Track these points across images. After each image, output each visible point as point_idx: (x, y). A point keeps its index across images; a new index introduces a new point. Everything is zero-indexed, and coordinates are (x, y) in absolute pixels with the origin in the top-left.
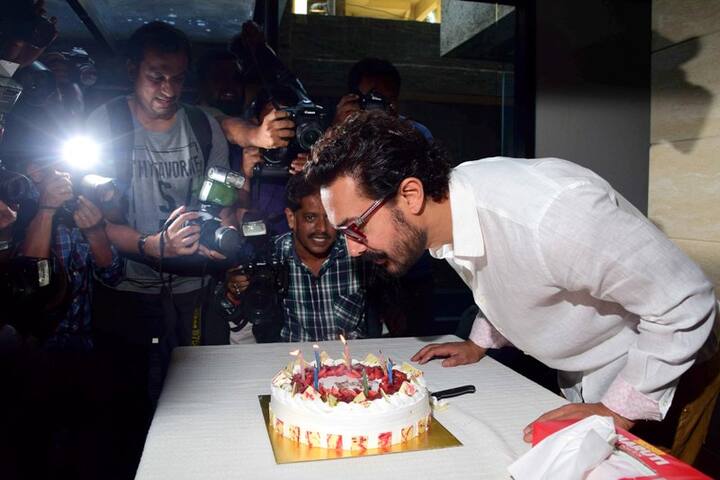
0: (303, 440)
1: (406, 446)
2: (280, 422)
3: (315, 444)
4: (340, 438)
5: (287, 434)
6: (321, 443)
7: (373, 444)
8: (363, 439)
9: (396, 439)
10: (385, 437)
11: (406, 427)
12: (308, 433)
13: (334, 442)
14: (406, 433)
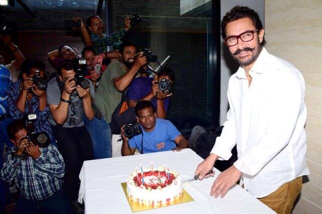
0: (140, 202)
1: (175, 202)
2: (131, 196)
3: (144, 204)
4: (153, 202)
5: (135, 200)
6: (146, 203)
7: (164, 203)
8: (161, 202)
9: (172, 200)
10: (168, 200)
11: (175, 196)
12: (142, 200)
13: (151, 203)
14: (175, 198)
